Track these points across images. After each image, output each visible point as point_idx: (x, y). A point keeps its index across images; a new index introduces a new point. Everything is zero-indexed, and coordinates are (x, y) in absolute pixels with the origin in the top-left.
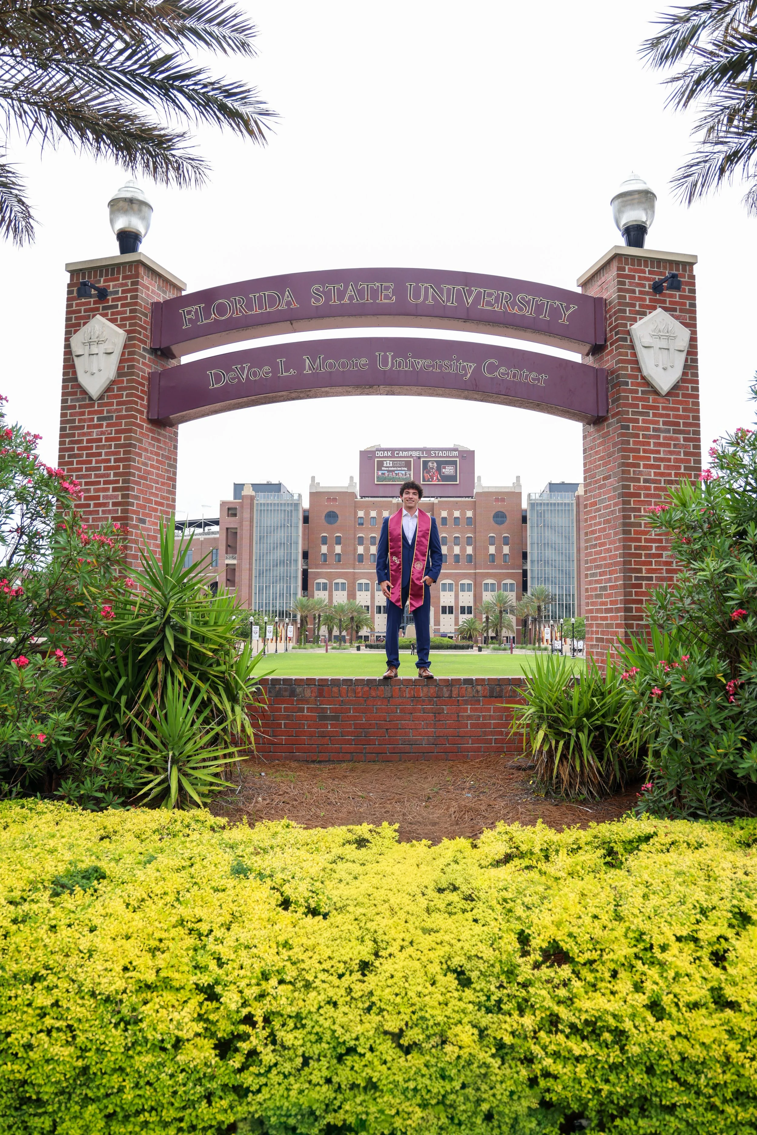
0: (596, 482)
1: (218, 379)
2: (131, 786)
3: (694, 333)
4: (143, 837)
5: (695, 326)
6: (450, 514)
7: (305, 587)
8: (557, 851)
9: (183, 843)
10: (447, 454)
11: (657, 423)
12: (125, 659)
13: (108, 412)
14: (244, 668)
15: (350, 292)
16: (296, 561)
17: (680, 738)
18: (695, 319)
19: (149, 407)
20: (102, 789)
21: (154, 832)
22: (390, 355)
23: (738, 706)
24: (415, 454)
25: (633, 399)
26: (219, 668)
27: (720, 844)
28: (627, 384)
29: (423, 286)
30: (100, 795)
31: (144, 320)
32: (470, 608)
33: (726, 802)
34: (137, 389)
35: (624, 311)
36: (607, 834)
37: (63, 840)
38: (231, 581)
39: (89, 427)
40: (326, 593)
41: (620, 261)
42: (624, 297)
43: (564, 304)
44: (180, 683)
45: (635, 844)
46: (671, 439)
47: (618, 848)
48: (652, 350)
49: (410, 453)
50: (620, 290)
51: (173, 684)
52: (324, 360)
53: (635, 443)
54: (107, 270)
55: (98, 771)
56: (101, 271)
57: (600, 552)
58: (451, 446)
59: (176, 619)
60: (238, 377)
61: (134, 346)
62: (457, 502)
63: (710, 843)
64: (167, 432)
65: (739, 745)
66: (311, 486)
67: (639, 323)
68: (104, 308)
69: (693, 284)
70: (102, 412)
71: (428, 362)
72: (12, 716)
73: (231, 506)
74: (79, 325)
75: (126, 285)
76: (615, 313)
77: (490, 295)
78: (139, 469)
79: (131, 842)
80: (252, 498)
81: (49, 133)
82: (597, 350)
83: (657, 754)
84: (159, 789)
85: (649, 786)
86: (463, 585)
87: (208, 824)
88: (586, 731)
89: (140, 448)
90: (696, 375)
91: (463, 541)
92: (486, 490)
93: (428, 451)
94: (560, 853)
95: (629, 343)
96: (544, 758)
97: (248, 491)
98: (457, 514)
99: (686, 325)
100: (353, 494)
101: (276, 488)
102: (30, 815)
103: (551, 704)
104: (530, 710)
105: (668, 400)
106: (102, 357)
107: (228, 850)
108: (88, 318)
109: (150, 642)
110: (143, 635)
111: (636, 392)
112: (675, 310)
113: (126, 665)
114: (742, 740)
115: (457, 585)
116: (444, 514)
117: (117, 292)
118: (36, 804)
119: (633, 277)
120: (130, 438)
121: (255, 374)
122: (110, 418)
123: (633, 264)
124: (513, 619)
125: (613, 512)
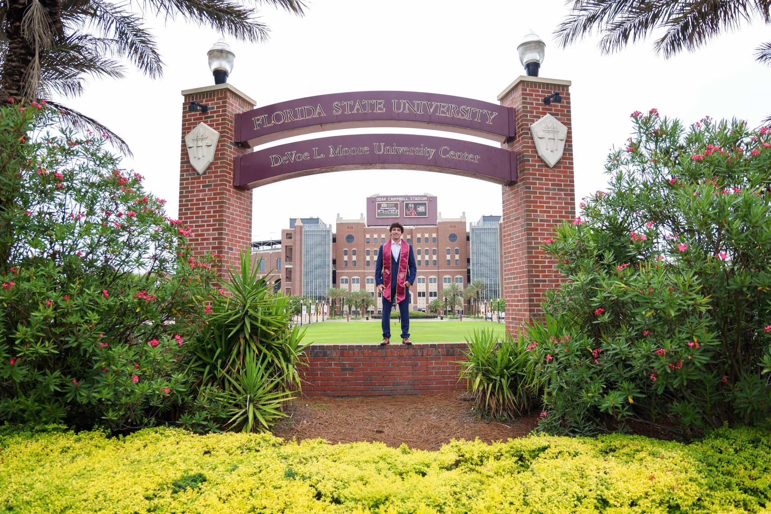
0: (511, 221)
1: (276, 161)
2: (225, 417)
3: (570, 128)
4: (231, 452)
5: (570, 124)
6: (423, 235)
7: (334, 281)
8: (488, 458)
9: (255, 456)
10: (420, 199)
11: (548, 184)
12: (220, 337)
13: (209, 182)
14: (294, 341)
15: (357, 106)
16: (329, 265)
17: (564, 386)
18: (570, 120)
19: (234, 178)
20: (206, 419)
21: (238, 448)
22: (382, 144)
23: (600, 365)
24: (402, 199)
25: (533, 170)
26: (279, 342)
27: (589, 453)
28: (529, 161)
29: (402, 102)
30: (205, 423)
31: (231, 125)
32: (435, 293)
33: (592, 424)
34: (227, 168)
35: (527, 116)
36: (519, 446)
37: (180, 456)
38: (289, 278)
39: (197, 191)
40: (347, 285)
41: (523, 85)
42: (527, 107)
43: (490, 112)
44: (254, 351)
45: (536, 453)
46: (557, 194)
47: (526, 456)
48: (544, 140)
49: (397, 198)
50: (523, 103)
51: (250, 352)
52: (342, 148)
53: (534, 197)
54: (207, 94)
55: (204, 409)
56: (204, 95)
57: (513, 265)
58: (423, 194)
59: (251, 312)
60: (289, 160)
61: (224, 141)
62: (426, 228)
63: (583, 452)
64: (245, 193)
65: (601, 391)
66: (337, 219)
67: (536, 123)
68: (206, 118)
69: (569, 99)
70: (205, 182)
71: (406, 149)
72: (149, 376)
73: (288, 232)
74: (190, 128)
75: (219, 103)
76: (521, 117)
77: (444, 107)
78: (229, 217)
79: (223, 456)
80: (301, 227)
81: (170, 10)
82: (510, 140)
83: (550, 394)
84: (242, 418)
85: (545, 414)
86: (431, 279)
87: (271, 442)
88: (506, 378)
89: (229, 204)
90: (572, 155)
91: (431, 252)
92: (444, 221)
93: (408, 197)
94: (490, 459)
95: (530, 135)
96: (480, 394)
97: (299, 223)
98: (427, 235)
99: (565, 124)
100: (363, 225)
101: (316, 221)
102: (161, 438)
103: (484, 361)
104: (471, 365)
105: (555, 171)
106: (205, 148)
107: (283, 460)
108: (196, 124)
109: (235, 326)
110: (231, 322)
112: (558, 115)
113: (221, 341)
114: (603, 388)
115: (427, 279)
116: (419, 236)
117: (213, 108)
118: (165, 430)
119: (532, 95)
120: (223, 198)
121: (299, 158)
122: (210, 186)
123: (531, 87)
124: (462, 300)
125: (521, 240)
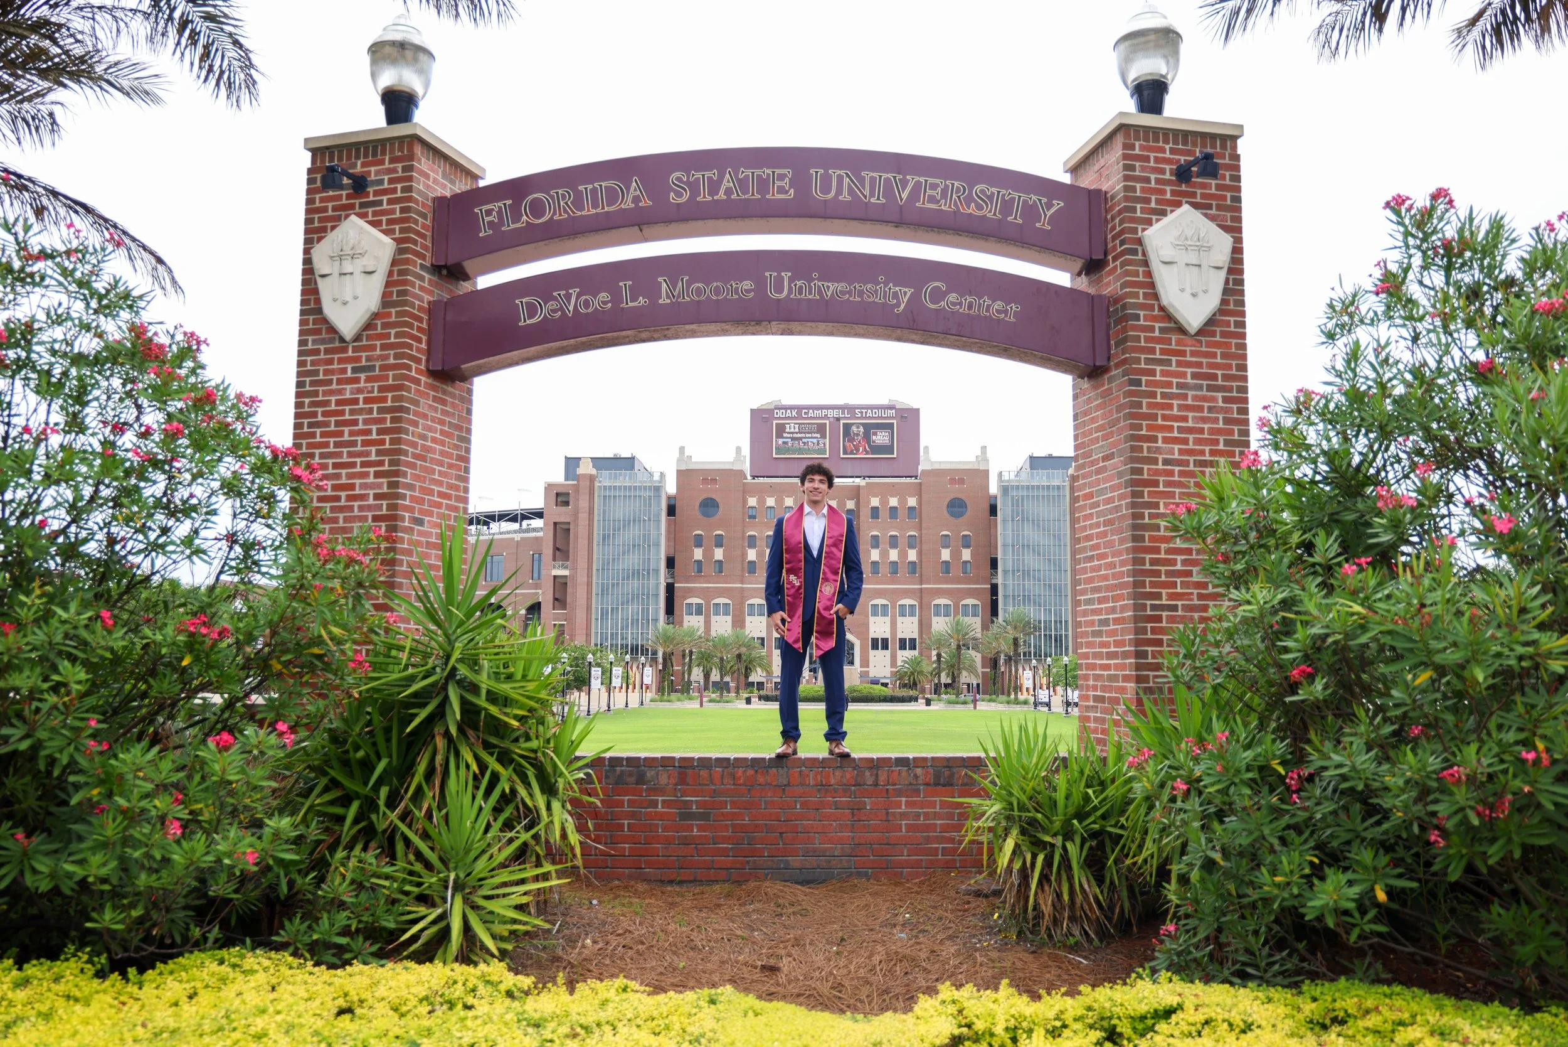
0: (1092, 463)
1: (532, 311)
2: (392, 925)
3: (1238, 240)
4: (404, 1009)
5: (1239, 230)
6: (884, 501)
7: (670, 610)
8: (1030, 1031)
9: (463, 1020)
10: (878, 413)
11: (1184, 375)
12: (388, 731)
13: (368, 359)
14: (567, 744)
15: (727, 183)
16: (657, 571)
17: (1217, 856)
18: (1239, 219)
19: (429, 352)
20: (345, 932)
21: (421, 1001)
22: (786, 275)
23: (1305, 809)
24: (832, 414)
25: (1147, 340)
26: (528, 745)
27: (1279, 1026)
28: (1137, 317)
29: (835, 173)
30: (343, 941)
31: (422, 224)
32: (913, 641)
33: (1290, 955)
34: (411, 326)
35: (1134, 210)
36: (1107, 1005)
37: (279, 1018)
38: (560, 601)
39: (339, 381)
40: (701, 618)
41: (1127, 135)
42: (1134, 189)
43: (1044, 200)
44: (468, 767)
45: (1150, 1022)
46: (1204, 399)
47: (1124, 1028)
48: (1174, 268)
49: (825, 412)
50: (1127, 178)
51: (458, 768)
52: (689, 283)
53: (1149, 405)
54: (366, 149)
55: (342, 905)
56: (358, 151)
57: (1099, 568)
58: (885, 402)
59: (463, 671)
60: (561, 309)
61: (407, 261)
62: (893, 485)
63: (1264, 1023)
64: (456, 389)
65: (1307, 871)
66: (679, 461)
67: (1156, 227)
68: (362, 205)
69: (1237, 168)
70: (358, 359)
71: (841, 286)
72: (209, 822)
73: (561, 490)
74: (324, 230)
75: (395, 170)
76: (1120, 212)
77: (934, 187)
78: (414, 445)
79: (383, 1019)
80: (592, 479)
82: (1093, 267)
83: (1184, 880)
84: (434, 929)
85: (1172, 928)
86: (902, 606)
87: (503, 988)
88: (1078, 840)
89: (416, 413)
90: (1242, 303)
91: (903, 542)
92: (936, 467)
93: (850, 409)
94: (1034, 1035)
95: (1140, 257)
96: (1015, 879)
97: (585, 469)
98: (893, 502)
99: (1226, 229)
100: (741, 473)
101: (629, 463)
102: (231, 975)
103: (1024, 798)
104: (994, 808)
105: (1200, 342)
106: (359, 278)
107: (530, 1030)
108: (338, 219)
109: (423, 705)
110: (415, 695)
111: (1152, 329)
112: (1209, 207)
113: (388, 740)
114: (1311, 863)
115: (894, 607)
116: (875, 502)
117: (381, 182)
118: (243, 957)
119: (1147, 159)
120: (400, 398)
121: (586, 304)
122: (371, 368)
123: (1146, 139)
124: (977, 657)
125: (1117, 509)
